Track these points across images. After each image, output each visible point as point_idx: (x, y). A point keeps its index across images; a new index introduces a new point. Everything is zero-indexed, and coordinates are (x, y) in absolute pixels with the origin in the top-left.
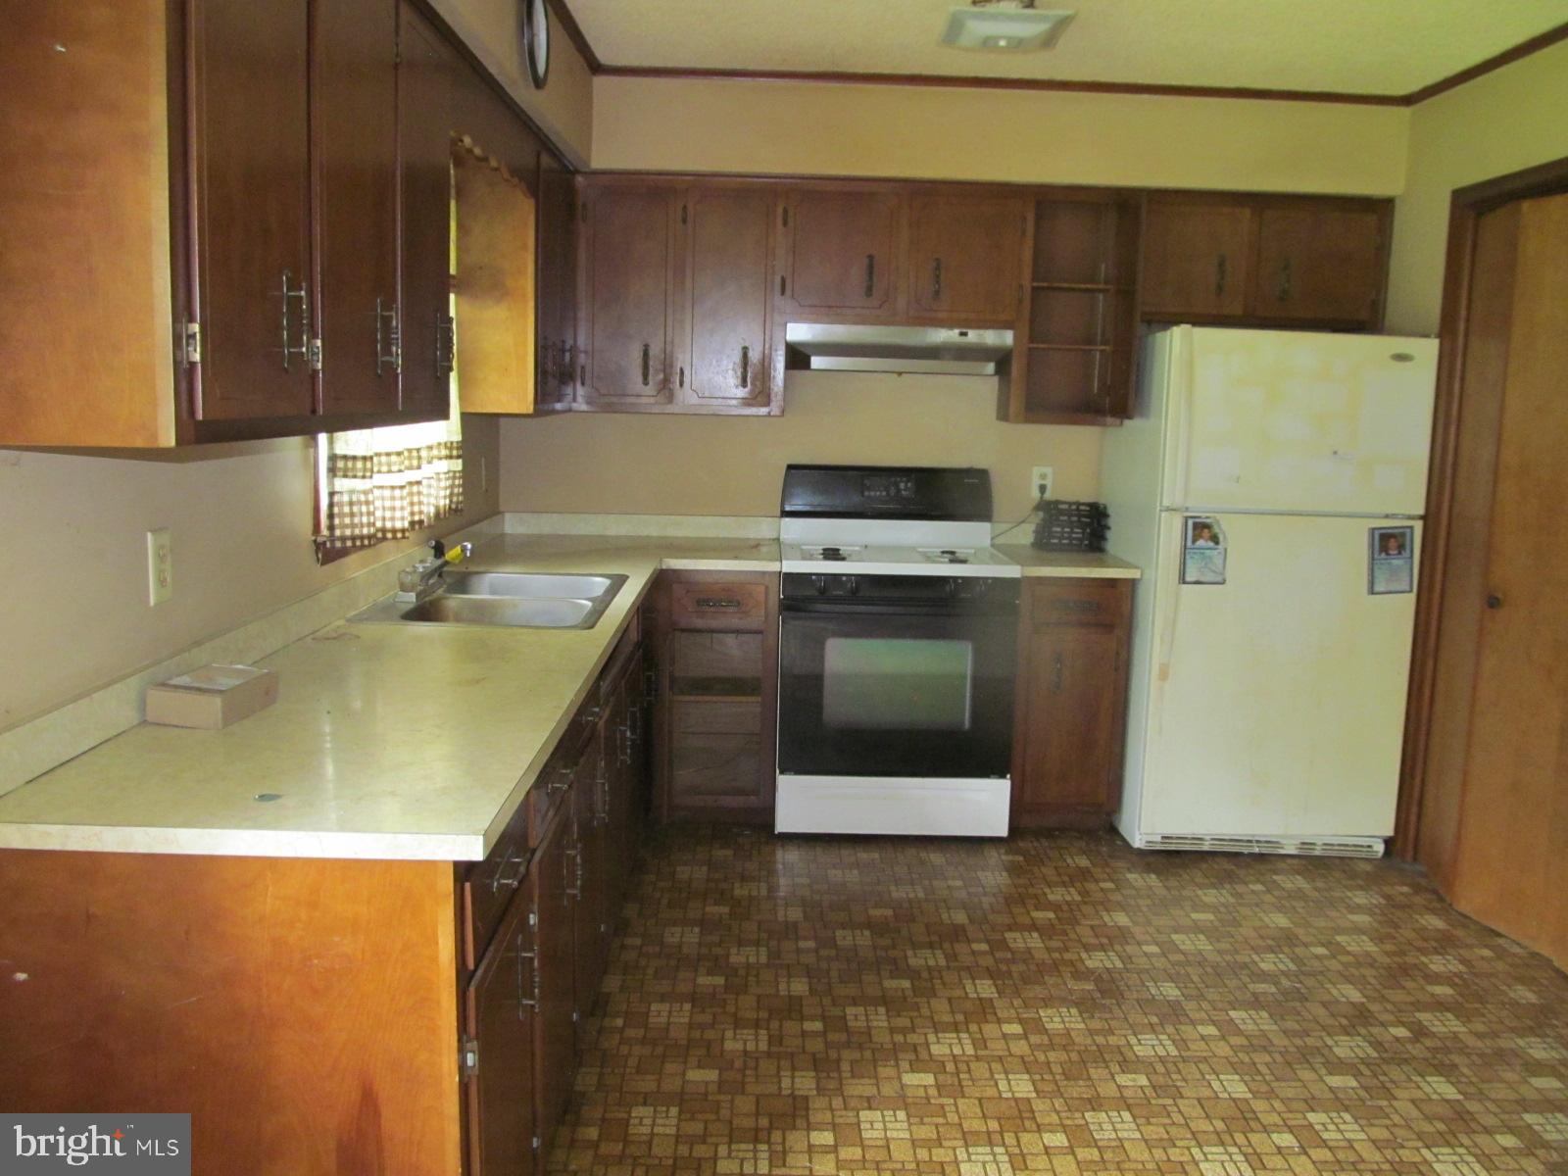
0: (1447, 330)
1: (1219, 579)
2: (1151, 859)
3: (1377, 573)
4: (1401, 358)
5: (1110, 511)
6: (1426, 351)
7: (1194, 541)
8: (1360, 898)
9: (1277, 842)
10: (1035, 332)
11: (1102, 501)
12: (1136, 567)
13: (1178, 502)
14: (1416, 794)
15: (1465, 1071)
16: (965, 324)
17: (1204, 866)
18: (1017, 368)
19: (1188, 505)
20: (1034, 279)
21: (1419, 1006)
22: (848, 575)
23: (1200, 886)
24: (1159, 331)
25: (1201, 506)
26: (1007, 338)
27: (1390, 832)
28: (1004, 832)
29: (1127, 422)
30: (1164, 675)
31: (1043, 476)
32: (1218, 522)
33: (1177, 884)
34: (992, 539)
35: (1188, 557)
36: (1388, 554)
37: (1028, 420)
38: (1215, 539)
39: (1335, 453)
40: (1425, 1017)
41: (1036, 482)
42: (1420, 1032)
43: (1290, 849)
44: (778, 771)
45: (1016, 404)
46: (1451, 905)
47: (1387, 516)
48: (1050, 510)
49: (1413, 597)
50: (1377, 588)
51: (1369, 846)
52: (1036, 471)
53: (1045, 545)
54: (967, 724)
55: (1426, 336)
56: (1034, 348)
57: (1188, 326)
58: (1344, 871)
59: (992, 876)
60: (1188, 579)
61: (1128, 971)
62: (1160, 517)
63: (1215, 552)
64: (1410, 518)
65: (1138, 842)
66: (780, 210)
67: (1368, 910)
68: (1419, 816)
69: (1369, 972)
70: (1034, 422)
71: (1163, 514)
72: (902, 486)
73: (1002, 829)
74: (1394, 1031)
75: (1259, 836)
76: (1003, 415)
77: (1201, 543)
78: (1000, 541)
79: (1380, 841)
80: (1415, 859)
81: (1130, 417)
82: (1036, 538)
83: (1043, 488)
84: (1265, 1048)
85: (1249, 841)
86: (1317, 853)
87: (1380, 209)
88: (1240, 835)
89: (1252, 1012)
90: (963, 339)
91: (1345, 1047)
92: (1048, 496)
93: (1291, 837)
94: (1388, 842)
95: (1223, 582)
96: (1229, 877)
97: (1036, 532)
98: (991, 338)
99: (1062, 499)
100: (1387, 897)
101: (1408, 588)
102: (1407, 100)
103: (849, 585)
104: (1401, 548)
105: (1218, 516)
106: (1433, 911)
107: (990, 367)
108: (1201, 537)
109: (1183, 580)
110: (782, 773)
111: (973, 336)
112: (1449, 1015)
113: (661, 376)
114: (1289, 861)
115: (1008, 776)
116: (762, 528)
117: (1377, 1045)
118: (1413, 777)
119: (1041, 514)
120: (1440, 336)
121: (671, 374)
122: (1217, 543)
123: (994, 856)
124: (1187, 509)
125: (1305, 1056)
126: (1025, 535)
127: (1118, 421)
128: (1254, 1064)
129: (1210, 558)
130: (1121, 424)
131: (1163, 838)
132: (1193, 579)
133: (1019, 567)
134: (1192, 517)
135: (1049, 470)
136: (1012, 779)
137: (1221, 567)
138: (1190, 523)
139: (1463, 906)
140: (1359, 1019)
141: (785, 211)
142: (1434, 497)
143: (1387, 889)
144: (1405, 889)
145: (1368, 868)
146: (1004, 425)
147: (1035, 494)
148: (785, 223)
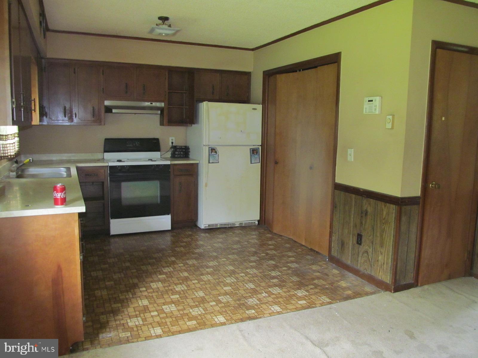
0: (264, 103)
1: (217, 162)
2: (206, 231)
3: (252, 159)
4: (254, 109)
5: (190, 147)
6: (260, 107)
7: (211, 153)
8: (254, 233)
9: (234, 224)
10: (170, 103)
11: (187, 145)
12: (198, 160)
13: (207, 143)
14: (264, 209)
15: (277, 259)
16: (151, 101)
17: (218, 231)
18: (165, 112)
19: (209, 144)
20: (169, 89)
21: (267, 250)
22: (126, 166)
23: (218, 235)
24: (200, 103)
25: (213, 144)
26: (163, 105)
27: (259, 219)
28: (170, 229)
29: (193, 125)
30: (206, 185)
31: (172, 140)
32: (216, 148)
33: (212, 235)
34: (161, 156)
35: (210, 157)
36: (254, 154)
37: (168, 125)
38: (216, 152)
39: (241, 131)
40: (269, 252)
41: (171, 141)
42: (267, 254)
43: (237, 225)
44: (110, 218)
45: (165, 121)
46: (272, 232)
47: (253, 146)
48: (175, 148)
49: (260, 164)
50: (252, 162)
51: (255, 223)
52: (170, 139)
53: (174, 156)
54: (159, 202)
55: (260, 104)
56: (170, 107)
57: (207, 102)
58: (250, 228)
59: (168, 238)
60: (210, 162)
61: (205, 252)
62: (203, 148)
63: (216, 155)
64: (258, 146)
65: (202, 227)
66: (101, 71)
67: (256, 235)
68: (265, 214)
69: (256, 246)
70: (170, 126)
71: (204, 147)
72: (137, 143)
73: (169, 228)
74: (262, 255)
75: (230, 222)
76: (162, 124)
77: (213, 153)
78: (163, 156)
79: (257, 221)
80: (264, 224)
81: (194, 124)
82: (171, 155)
83: (172, 143)
84: (236, 261)
85: (228, 224)
86: (243, 225)
87: (248, 75)
88: (226, 223)
89: (233, 255)
90: (151, 105)
91: (252, 259)
92: (174, 144)
93: (238, 222)
94: (259, 221)
95: (218, 163)
96: (224, 232)
97: (172, 154)
98: (158, 104)
99: (178, 145)
100: (259, 232)
101: (258, 162)
102: (253, 50)
103: (127, 168)
104: (257, 153)
105: (217, 147)
106: (269, 233)
107: (159, 112)
108: (213, 152)
109: (209, 163)
110: (111, 219)
111: (154, 104)
112: (273, 251)
113: (70, 115)
114: (237, 228)
115: (170, 214)
116: (99, 156)
117: (259, 257)
118: (263, 205)
119: (172, 149)
120: (262, 104)
121: (72, 114)
122: (216, 153)
123: (168, 234)
124: (209, 145)
125: (245, 261)
126: (169, 155)
127: (191, 125)
128: (234, 264)
129: (215, 157)
130: (192, 126)
131: (208, 225)
132: (212, 162)
133: (170, 162)
134: (210, 147)
135: (174, 138)
136: (171, 215)
137: (218, 158)
138: (210, 149)
139: (275, 231)
140: (255, 254)
141: (103, 71)
142: (263, 141)
143: (259, 231)
144: (263, 230)
145: (255, 227)
146: (162, 127)
147: (171, 144)
148: (103, 74)
